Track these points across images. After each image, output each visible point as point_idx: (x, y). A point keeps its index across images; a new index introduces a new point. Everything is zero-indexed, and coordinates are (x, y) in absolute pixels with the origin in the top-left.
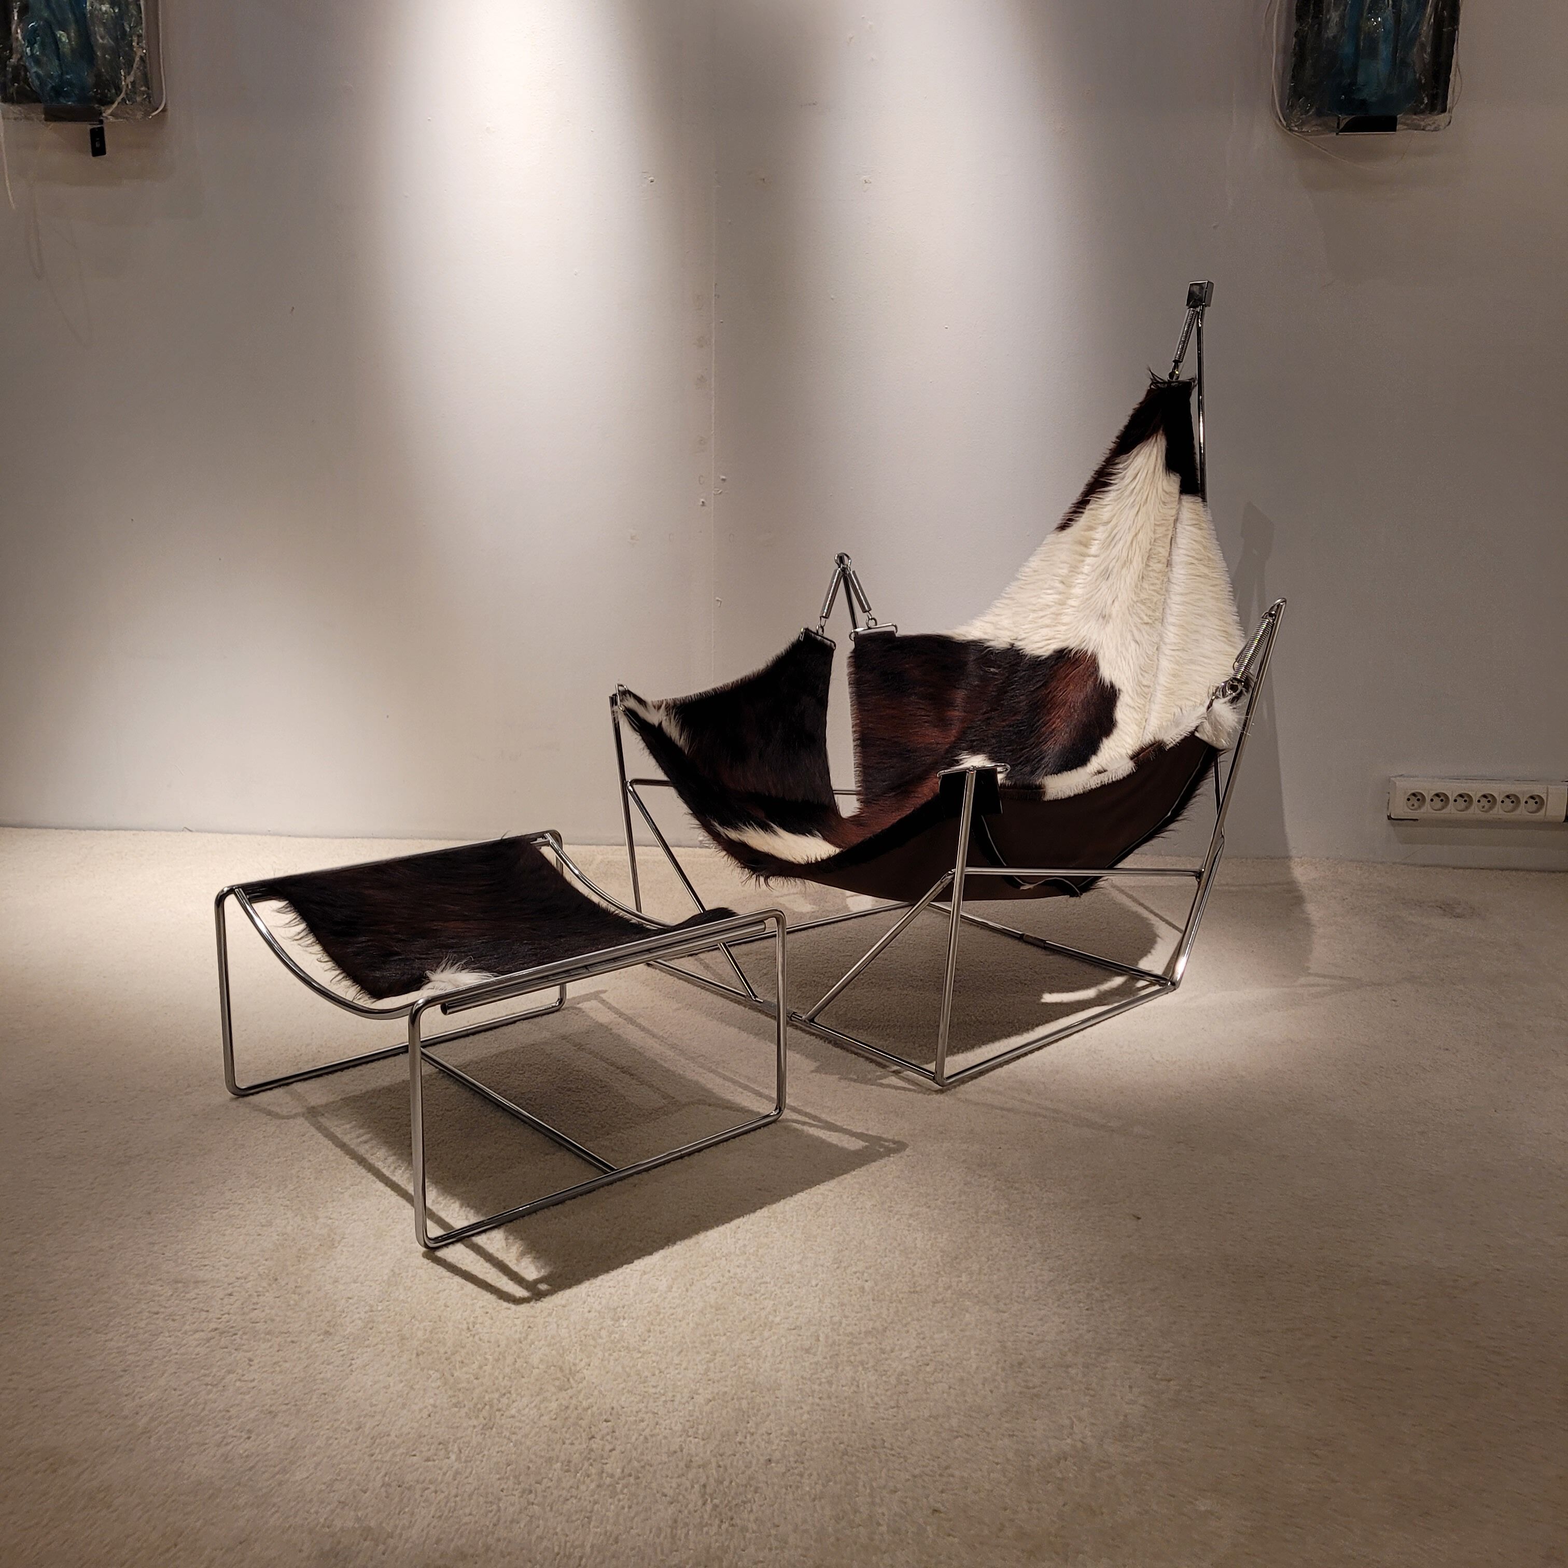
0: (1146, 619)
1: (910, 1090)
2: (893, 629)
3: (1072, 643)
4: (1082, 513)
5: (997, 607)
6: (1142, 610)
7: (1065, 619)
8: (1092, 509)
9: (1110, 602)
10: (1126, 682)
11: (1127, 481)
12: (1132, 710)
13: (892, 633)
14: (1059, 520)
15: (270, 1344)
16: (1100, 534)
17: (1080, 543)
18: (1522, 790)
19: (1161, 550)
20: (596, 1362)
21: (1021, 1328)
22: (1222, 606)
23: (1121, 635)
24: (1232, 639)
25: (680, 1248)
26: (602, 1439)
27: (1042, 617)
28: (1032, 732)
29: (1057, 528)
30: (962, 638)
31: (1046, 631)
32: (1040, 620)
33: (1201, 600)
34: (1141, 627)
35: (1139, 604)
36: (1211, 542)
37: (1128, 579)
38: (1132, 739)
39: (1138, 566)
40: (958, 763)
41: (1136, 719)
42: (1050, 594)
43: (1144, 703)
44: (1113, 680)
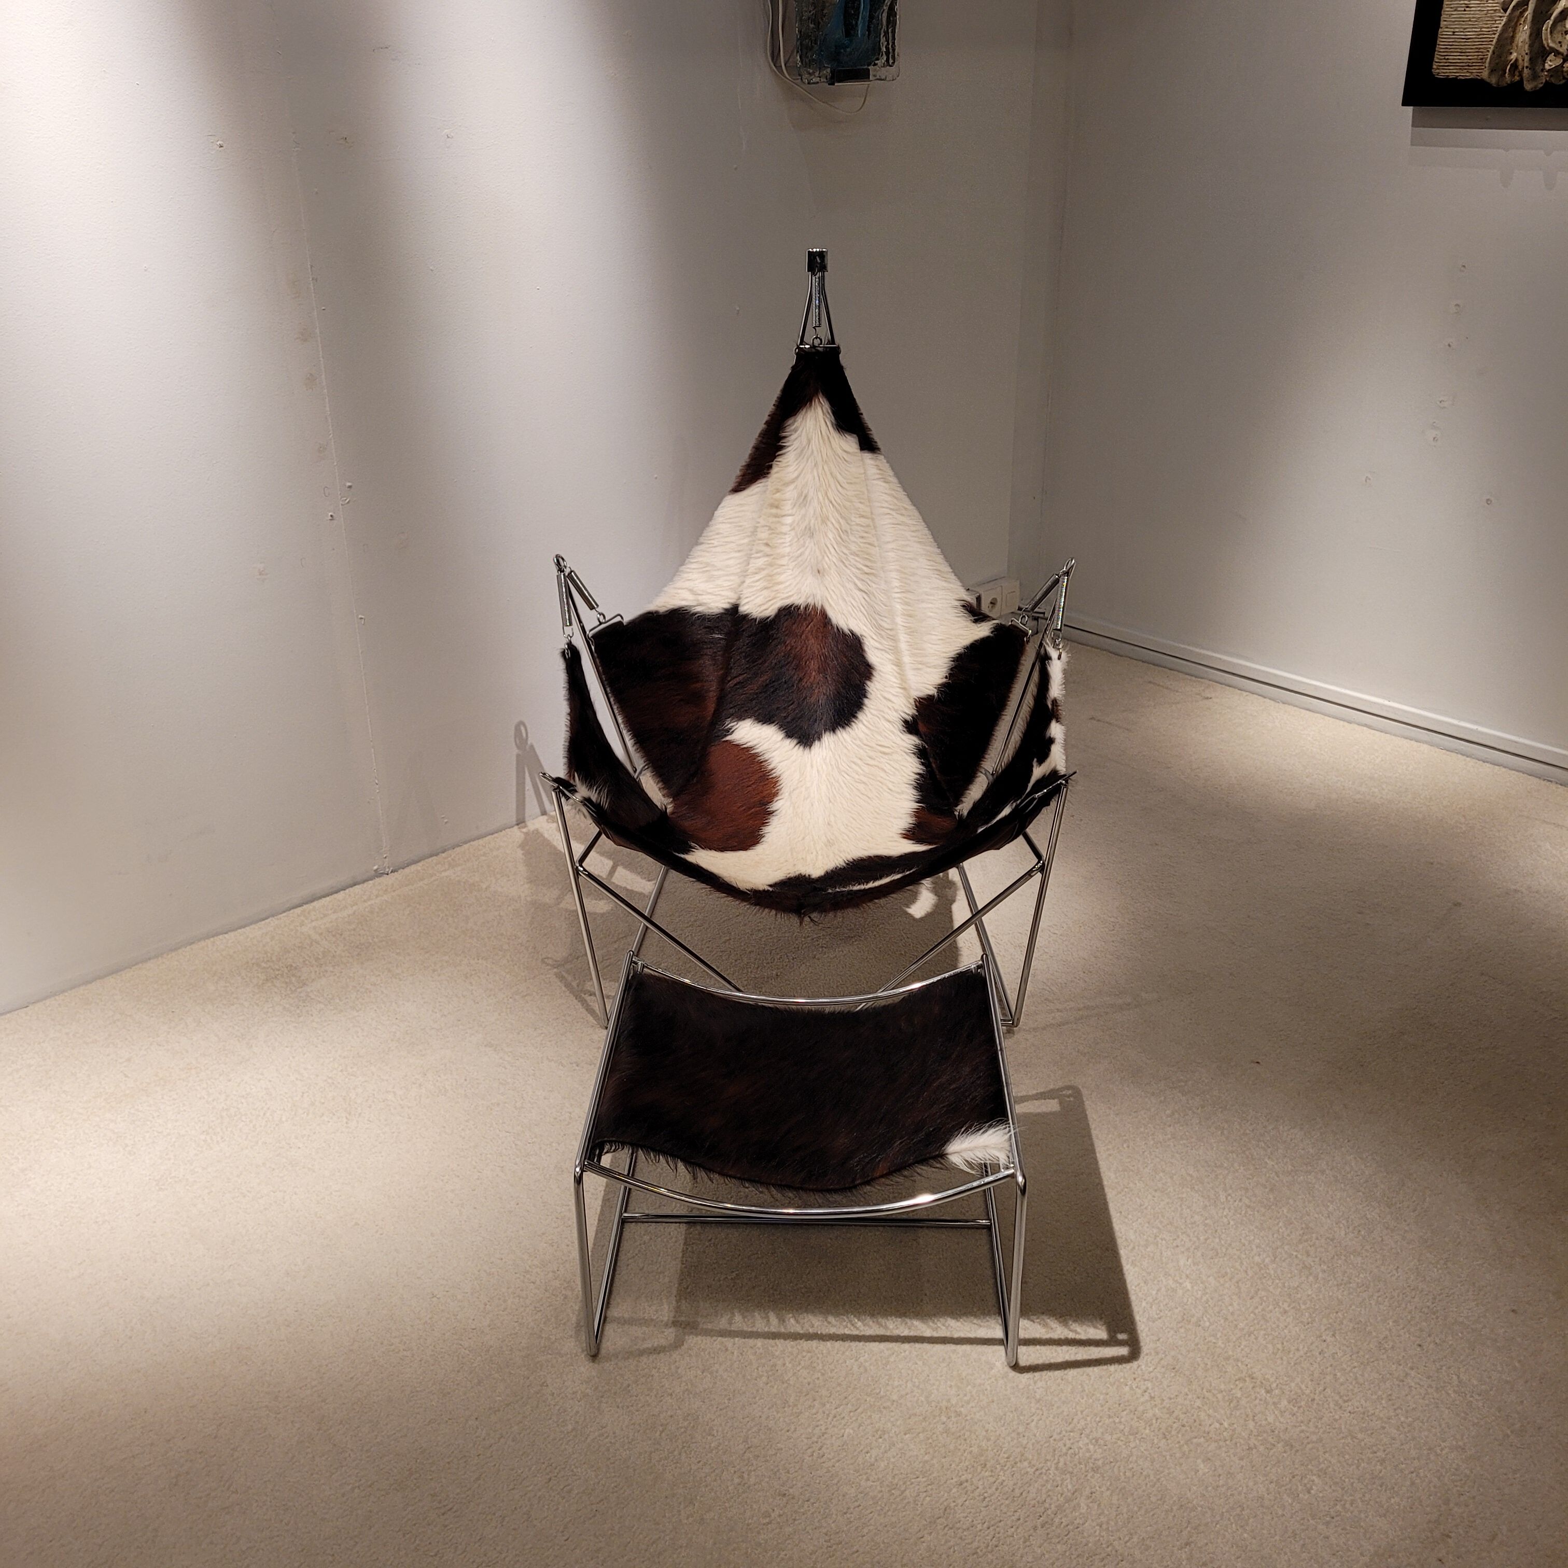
2: (618, 619)
3: (799, 599)
4: (766, 477)
5: (686, 572)
6: (859, 562)
7: (782, 578)
8: (776, 473)
9: (820, 558)
10: (864, 627)
11: (802, 441)
12: (883, 653)
13: (620, 623)
14: (732, 484)
16: (790, 493)
17: (772, 506)
19: (859, 505)
22: (928, 548)
23: (843, 586)
24: (945, 576)
27: (757, 581)
28: (791, 688)
29: (730, 491)
30: (666, 609)
31: (765, 593)
32: (758, 583)
33: (907, 545)
34: (862, 577)
35: (853, 557)
36: (902, 494)
37: (831, 535)
38: (896, 677)
39: (840, 523)
40: (728, 732)
41: (890, 660)
42: (759, 558)
43: (891, 643)
44: (851, 628)
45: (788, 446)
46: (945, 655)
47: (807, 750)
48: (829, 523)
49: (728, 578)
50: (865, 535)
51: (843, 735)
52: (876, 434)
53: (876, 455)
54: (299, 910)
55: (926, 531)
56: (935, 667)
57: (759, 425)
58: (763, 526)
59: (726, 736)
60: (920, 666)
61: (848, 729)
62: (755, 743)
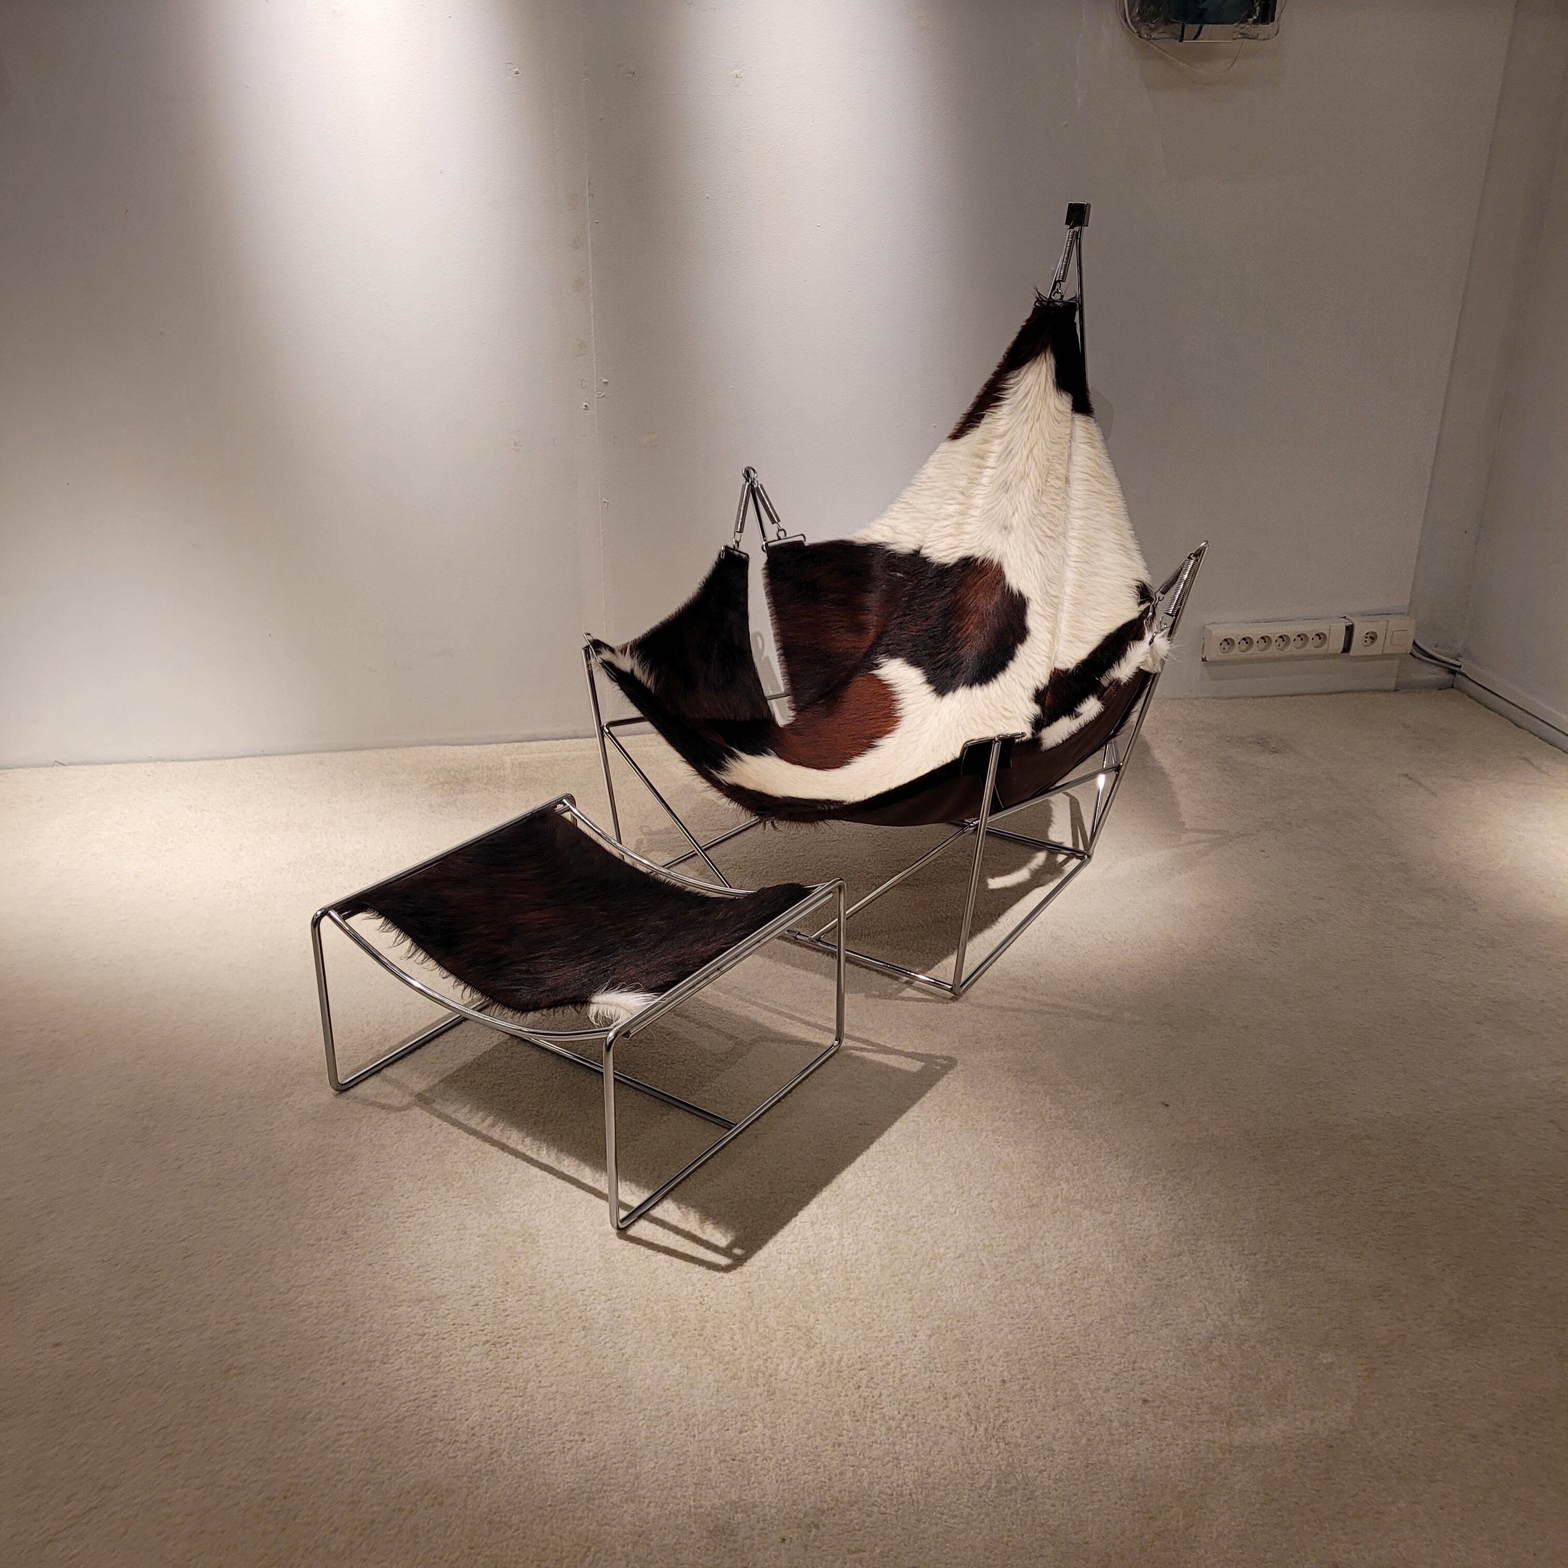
0: (1049, 533)
1: (931, 1001)
2: (801, 538)
3: (978, 553)
4: (978, 427)
5: (893, 511)
6: (1045, 524)
7: (969, 528)
8: (986, 423)
9: (1010, 513)
10: (1033, 591)
11: (1020, 395)
12: (1042, 618)
13: (801, 543)
14: (953, 430)
15: (543, 1347)
16: (996, 447)
17: (977, 456)
18: (1309, 628)
19: (1058, 466)
20: (822, 1317)
21: (1128, 1226)
22: (1120, 521)
23: (1025, 546)
24: (1129, 552)
25: (826, 1194)
26: (867, 1387)
27: (945, 527)
28: (946, 637)
29: (949, 437)
30: (863, 542)
31: (950, 540)
32: (943, 530)
33: (1098, 515)
34: (1044, 539)
35: (1040, 518)
36: (1105, 462)
37: (1026, 493)
38: (1046, 645)
39: (1036, 480)
40: (877, 666)
41: (1047, 627)
42: (952, 504)
43: (1053, 612)
44: (1021, 589)
45: (1008, 399)
46: (1102, 633)
47: (939, 700)
48: (1029, 483)
49: (924, 521)
50: (1056, 497)
51: (978, 692)
52: (1093, 398)
53: (1088, 418)
55: (1121, 503)
56: (1087, 642)
57: (987, 375)
58: (966, 475)
59: (874, 669)
60: (1073, 639)
61: (984, 687)
62: (896, 681)
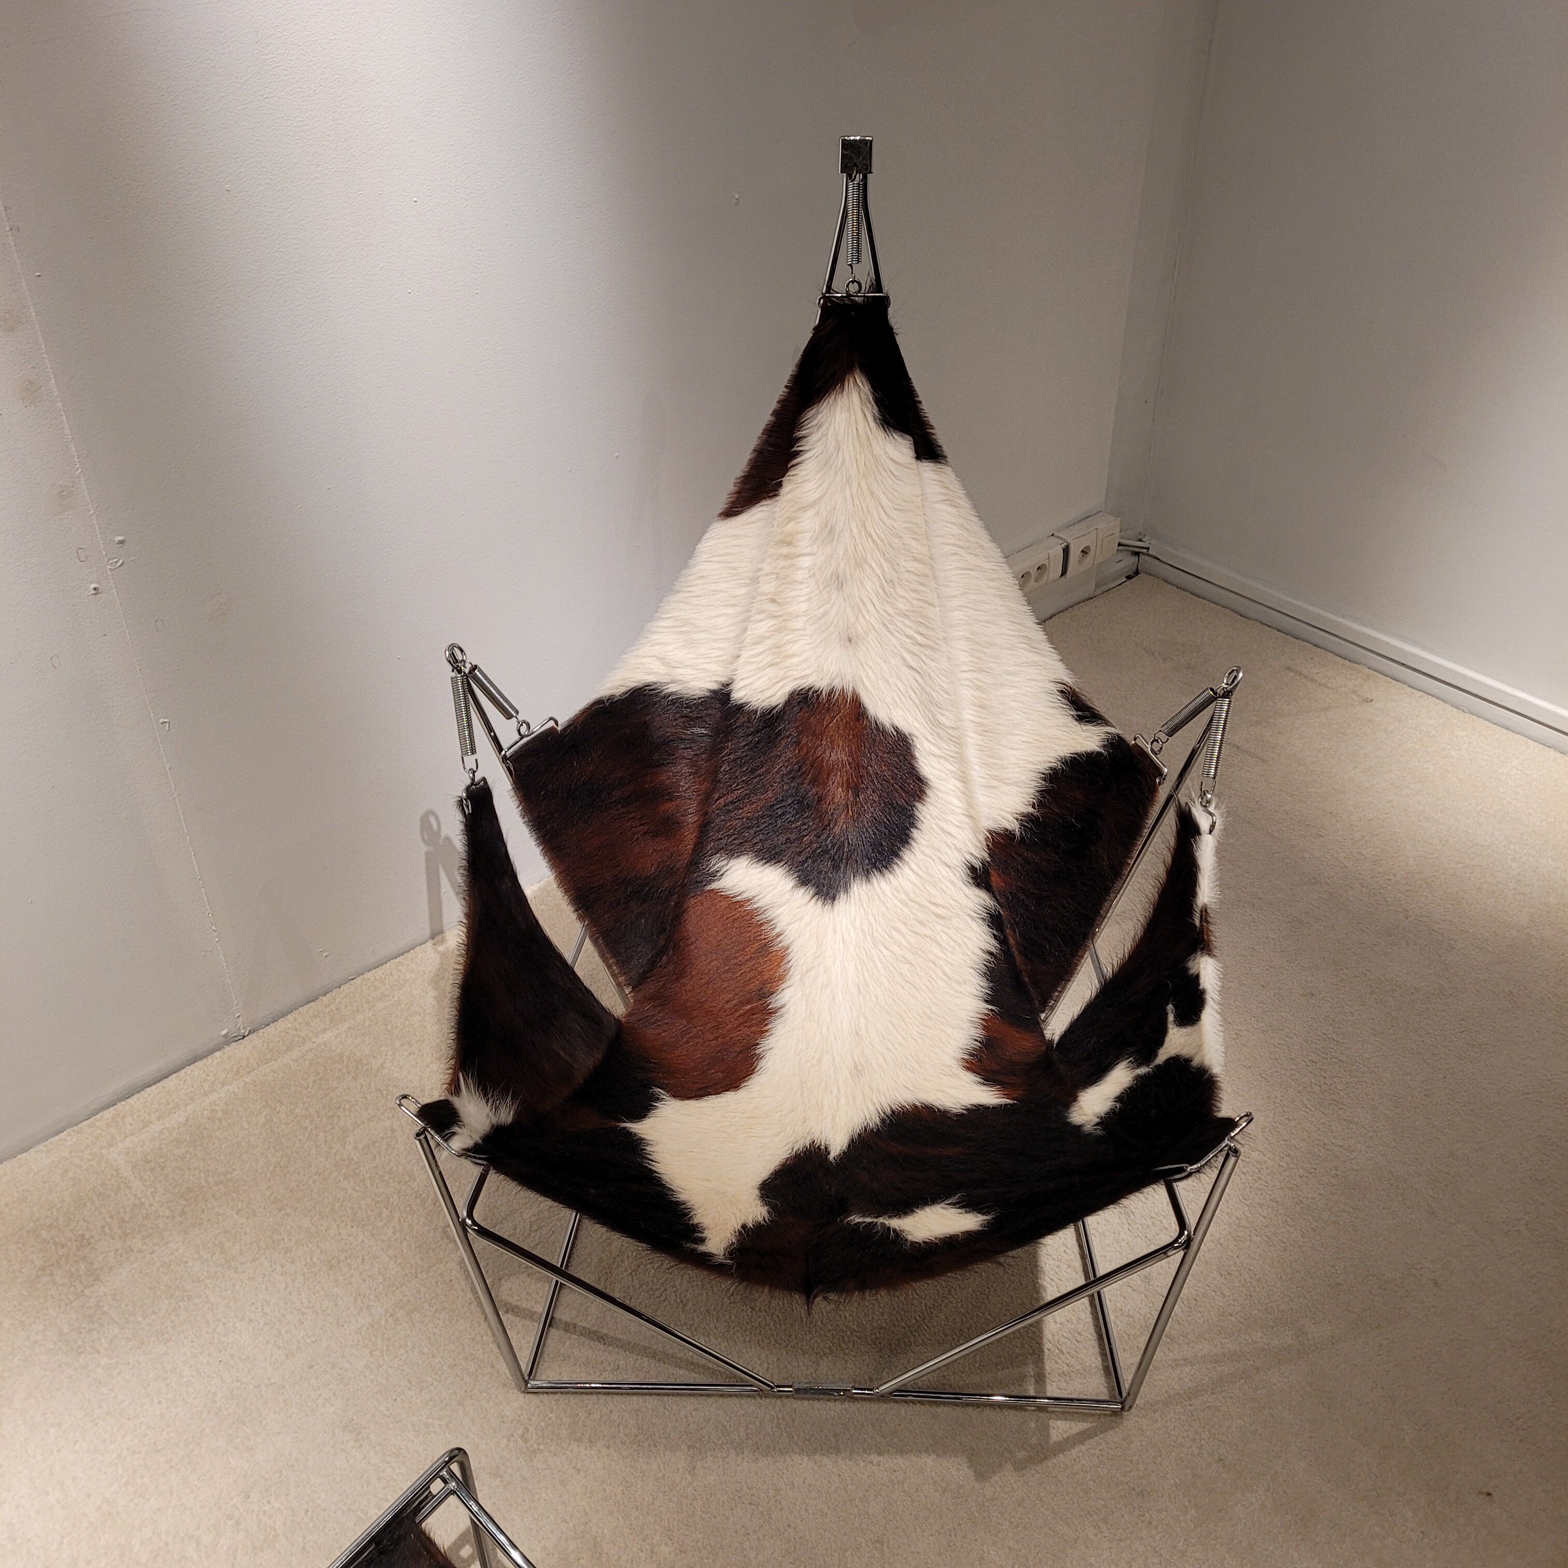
0: (920, 639)
3: (819, 680)
4: (773, 498)
5: (655, 632)
6: (910, 627)
7: (794, 649)
8: (787, 494)
9: (852, 619)
10: (915, 723)
12: (942, 761)
13: (552, 730)
14: (722, 504)
16: (809, 522)
17: (782, 541)
19: (913, 543)
22: (1013, 605)
23: (886, 661)
24: (1036, 646)
27: (758, 655)
28: (804, 811)
29: (721, 515)
30: (624, 690)
31: (770, 671)
32: (759, 658)
33: (981, 601)
34: (916, 649)
35: (900, 619)
36: (975, 525)
37: (869, 586)
38: (959, 798)
39: (881, 567)
40: (714, 876)
41: (951, 772)
42: (761, 621)
43: (954, 748)
44: (897, 724)
45: (808, 451)
46: (1033, 767)
47: (828, 907)
48: (866, 567)
49: (715, 645)
50: (920, 587)
51: (881, 884)
52: (942, 435)
53: (939, 466)
54: (108, 1114)
56: (1016, 784)
57: (763, 416)
58: (767, 575)
59: (711, 882)
60: (995, 783)
61: (888, 874)
62: (753, 893)
